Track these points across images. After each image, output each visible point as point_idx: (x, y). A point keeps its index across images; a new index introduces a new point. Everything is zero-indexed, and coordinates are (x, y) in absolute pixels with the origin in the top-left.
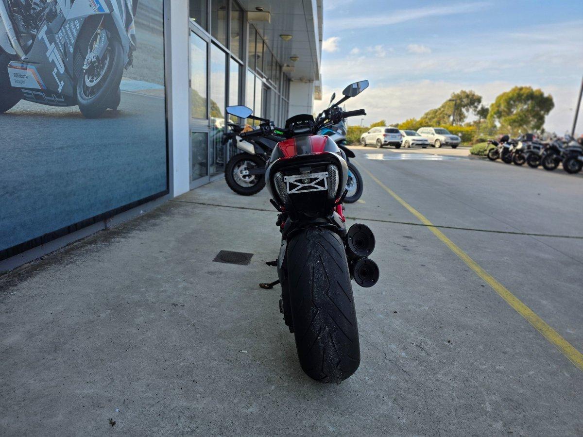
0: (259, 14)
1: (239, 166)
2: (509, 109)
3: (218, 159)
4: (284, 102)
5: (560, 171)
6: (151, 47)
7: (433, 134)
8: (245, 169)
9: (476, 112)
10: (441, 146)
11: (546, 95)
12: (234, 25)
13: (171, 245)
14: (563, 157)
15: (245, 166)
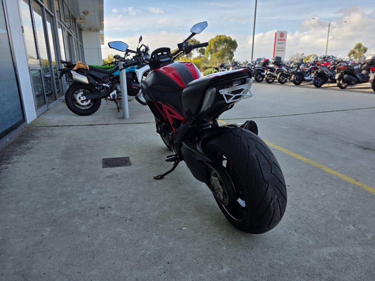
1: (77, 93)
2: (216, 49)
4: (81, 46)
8: (82, 95)
9: (198, 51)
11: (233, 40)
13: (57, 162)
14: (254, 74)
15: (82, 93)
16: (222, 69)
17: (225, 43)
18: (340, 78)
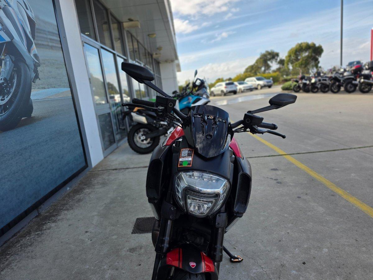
0: (131, 23)
1: (138, 134)
2: (297, 58)
3: (121, 125)
4: (158, 78)
5: (343, 93)
6: (53, 61)
7: (255, 81)
8: (142, 135)
9: (277, 63)
10: (262, 87)
11: (317, 45)
12: (115, 34)
13: (94, 222)
14: (343, 83)
15: (142, 133)
17: (307, 50)
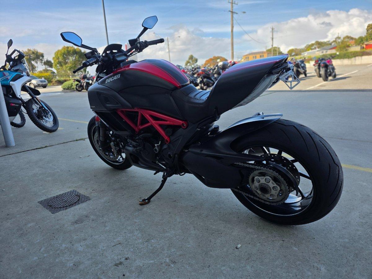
2: (65, 61)
16: (85, 80)
17: (74, 55)
18: (201, 82)
